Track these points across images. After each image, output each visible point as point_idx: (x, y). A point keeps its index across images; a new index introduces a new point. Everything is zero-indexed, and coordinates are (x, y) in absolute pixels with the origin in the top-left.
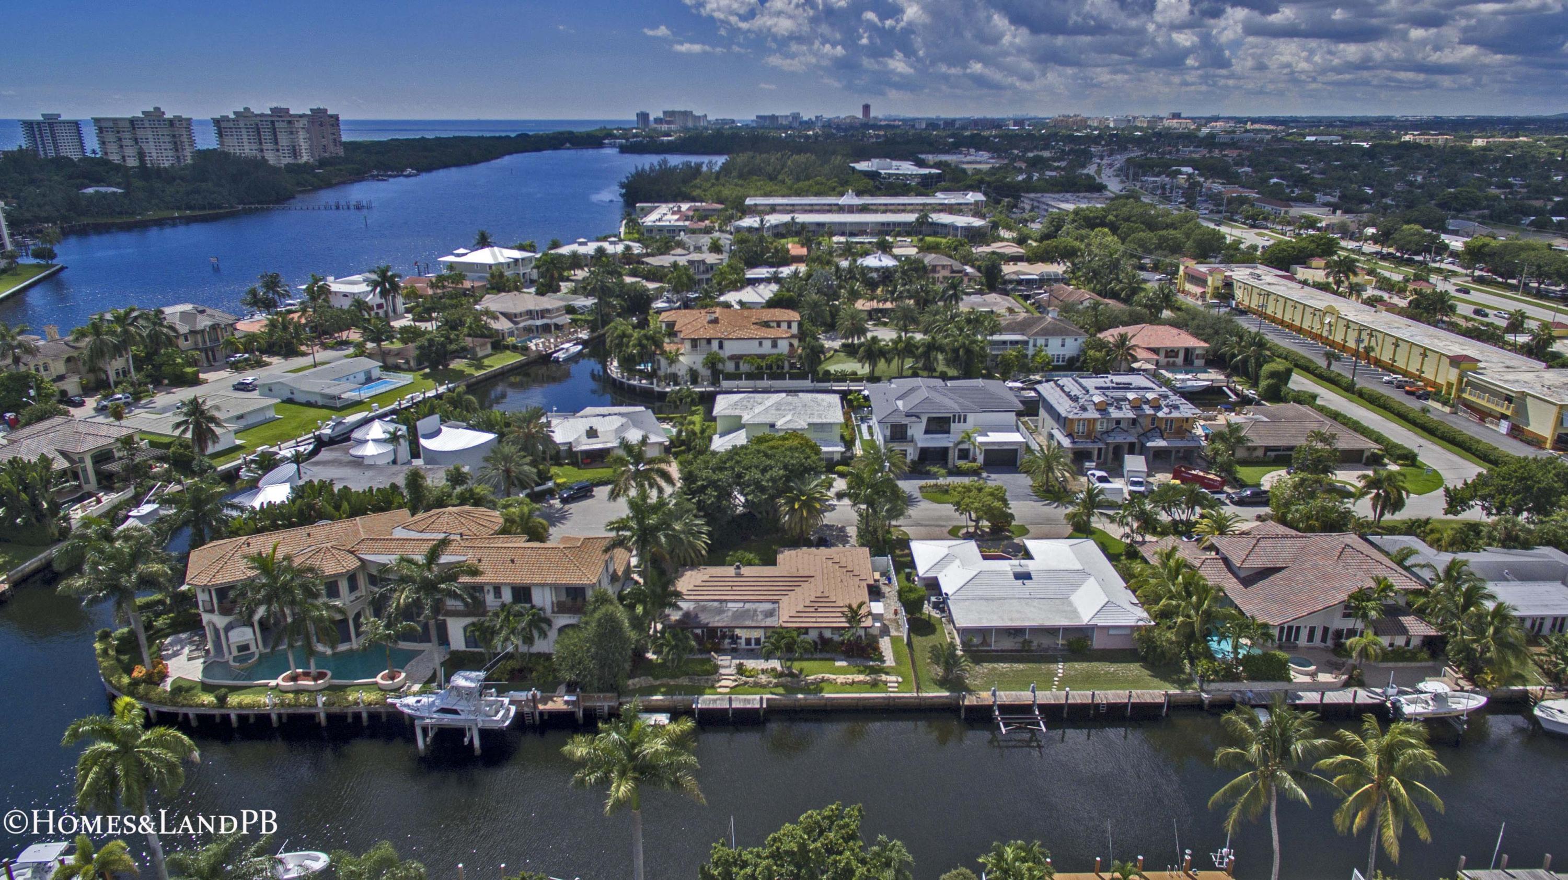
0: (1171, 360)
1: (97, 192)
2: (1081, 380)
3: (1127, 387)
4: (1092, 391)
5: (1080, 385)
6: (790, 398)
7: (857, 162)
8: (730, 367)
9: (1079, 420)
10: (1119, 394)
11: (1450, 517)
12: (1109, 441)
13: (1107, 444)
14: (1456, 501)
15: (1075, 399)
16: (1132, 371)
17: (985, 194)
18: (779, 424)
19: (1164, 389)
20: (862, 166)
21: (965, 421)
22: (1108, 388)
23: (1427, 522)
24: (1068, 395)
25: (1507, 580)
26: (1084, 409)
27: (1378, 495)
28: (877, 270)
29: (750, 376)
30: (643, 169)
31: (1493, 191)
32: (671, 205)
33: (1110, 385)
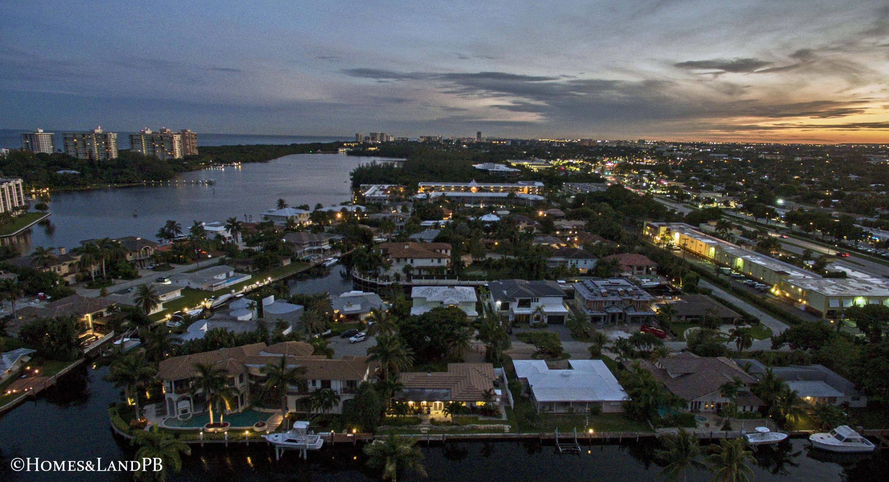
0: (640, 271)
1: (65, 173)
2: (594, 282)
3: (617, 285)
4: (600, 287)
5: (594, 284)
6: (450, 289)
7: (477, 164)
8: (416, 273)
9: (594, 302)
10: (613, 288)
11: (774, 350)
12: (609, 311)
13: (608, 313)
14: (777, 343)
15: (591, 291)
16: (620, 277)
17: (543, 183)
18: (446, 302)
19: (635, 286)
20: (478, 166)
21: (538, 301)
22: (608, 286)
23: (762, 352)
24: (588, 288)
25: (798, 380)
26: (596, 295)
27: (739, 339)
28: (489, 222)
29: (427, 277)
30: (363, 166)
31: (804, 185)
32: (379, 185)
33: (608, 284)
